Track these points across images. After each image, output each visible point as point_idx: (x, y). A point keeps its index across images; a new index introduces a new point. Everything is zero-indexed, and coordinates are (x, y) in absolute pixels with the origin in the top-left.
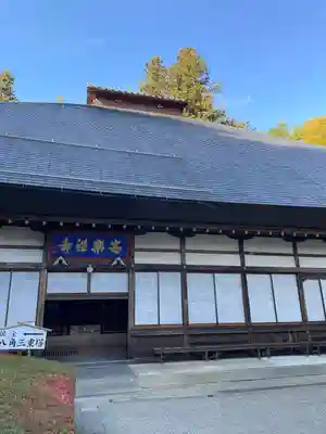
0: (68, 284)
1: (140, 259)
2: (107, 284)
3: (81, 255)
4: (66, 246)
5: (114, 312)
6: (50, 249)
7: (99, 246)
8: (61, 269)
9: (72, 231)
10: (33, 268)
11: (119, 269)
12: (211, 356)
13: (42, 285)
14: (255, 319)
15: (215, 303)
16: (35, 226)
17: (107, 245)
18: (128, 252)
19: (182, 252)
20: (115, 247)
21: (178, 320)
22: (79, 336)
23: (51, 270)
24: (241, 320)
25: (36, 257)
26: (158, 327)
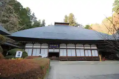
0: (51, 51)
1: (61, 47)
2: (56, 51)
3: (53, 47)
4: (51, 46)
5: (57, 54)
7: (55, 45)
9: (52, 44)
10: (47, 48)
11: (58, 49)
13: (48, 50)
14: (77, 56)
15: (71, 53)
16: (47, 43)
17: (56, 46)
18: (59, 46)
20: (57, 46)
22: (53, 57)
23: (49, 49)
24: (75, 56)
26: (63, 56)
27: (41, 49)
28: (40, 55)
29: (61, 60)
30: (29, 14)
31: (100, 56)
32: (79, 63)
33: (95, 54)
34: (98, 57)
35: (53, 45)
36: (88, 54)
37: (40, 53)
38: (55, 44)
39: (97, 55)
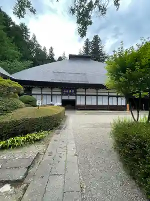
1: (77, 93)
2: (72, 98)
3: (68, 93)
4: (65, 91)
6: (62, 92)
7: (70, 91)
8: (64, 95)
9: (66, 89)
10: (60, 95)
11: (74, 95)
12: (88, 110)
13: (62, 97)
14: (98, 104)
15: (92, 101)
16: (60, 88)
18: (75, 92)
19: (85, 92)
20: (73, 91)
21: (84, 104)
24: (96, 104)
25: (60, 93)
27: (52, 95)
28: (51, 103)
29: (78, 110)
30: (26, 38)
31: (128, 105)
32: (103, 112)
33: (122, 102)
34: (125, 106)
35: (67, 91)
36: (113, 102)
37: (52, 101)
38: (70, 89)
39: (124, 104)
